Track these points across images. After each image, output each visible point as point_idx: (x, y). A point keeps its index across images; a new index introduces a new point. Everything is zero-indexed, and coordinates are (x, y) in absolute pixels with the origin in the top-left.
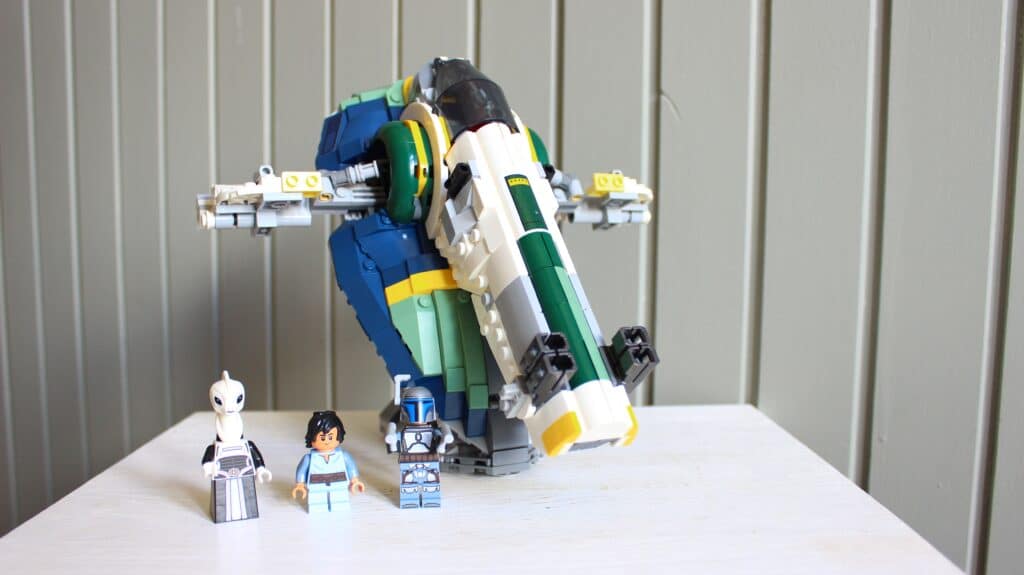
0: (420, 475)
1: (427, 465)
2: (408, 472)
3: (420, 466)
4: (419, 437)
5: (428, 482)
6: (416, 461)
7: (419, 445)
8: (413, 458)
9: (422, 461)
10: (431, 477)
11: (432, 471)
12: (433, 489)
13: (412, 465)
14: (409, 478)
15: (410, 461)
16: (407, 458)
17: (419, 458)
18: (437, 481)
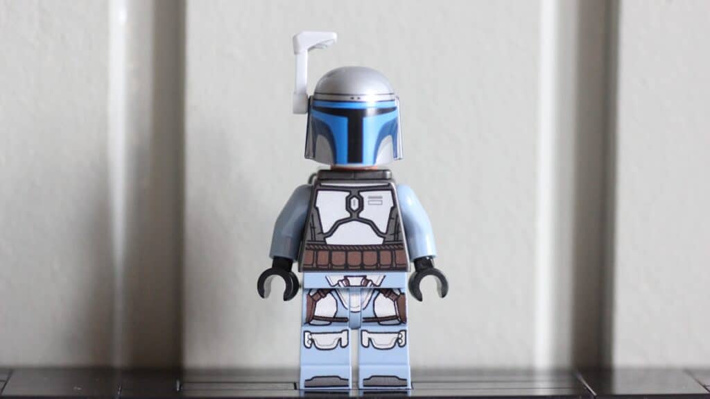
0: (355, 302)
1: (375, 277)
2: (323, 293)
3: (355, 281)
4: (355, 206)
5: (376, 320)
6: (346, 267)
7: (355, 223)
8: (338, 258)
9: (362, 268)
10: (385, 307)
11: (388, 292)
12: (388, 340)
13: (335, 278)
14: (326, 307)
15: (330, 268)
16: (323, 257)
17: (354, 259)
18: (401, 318)
